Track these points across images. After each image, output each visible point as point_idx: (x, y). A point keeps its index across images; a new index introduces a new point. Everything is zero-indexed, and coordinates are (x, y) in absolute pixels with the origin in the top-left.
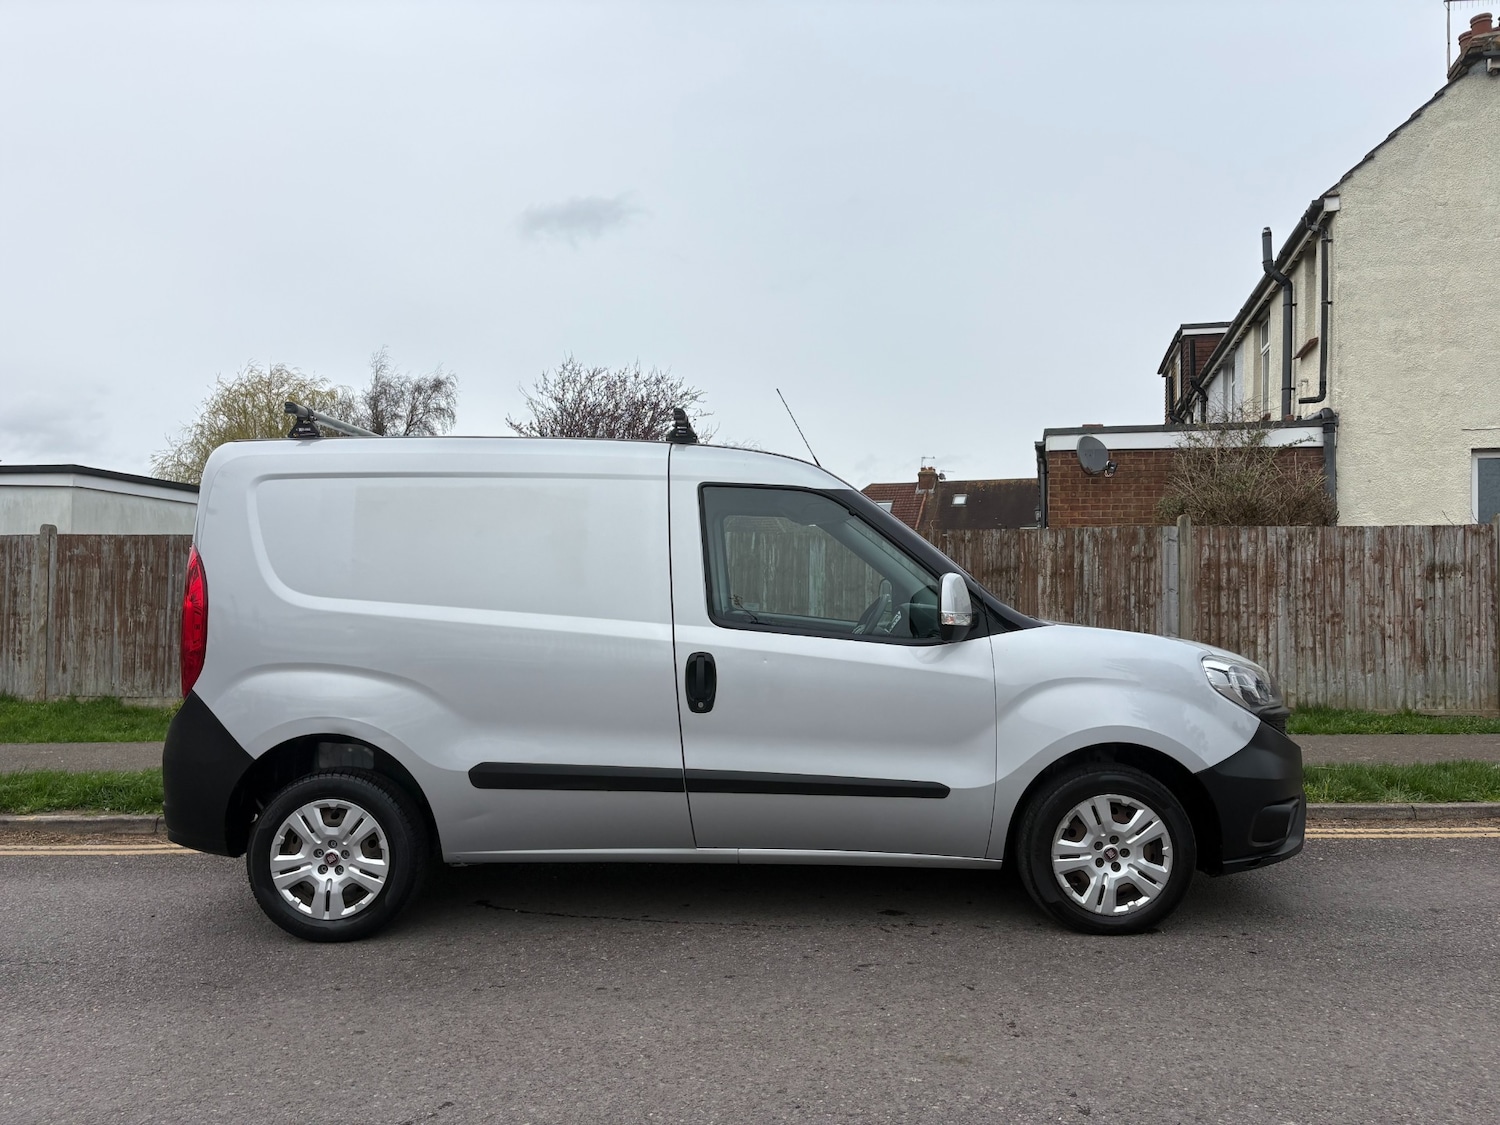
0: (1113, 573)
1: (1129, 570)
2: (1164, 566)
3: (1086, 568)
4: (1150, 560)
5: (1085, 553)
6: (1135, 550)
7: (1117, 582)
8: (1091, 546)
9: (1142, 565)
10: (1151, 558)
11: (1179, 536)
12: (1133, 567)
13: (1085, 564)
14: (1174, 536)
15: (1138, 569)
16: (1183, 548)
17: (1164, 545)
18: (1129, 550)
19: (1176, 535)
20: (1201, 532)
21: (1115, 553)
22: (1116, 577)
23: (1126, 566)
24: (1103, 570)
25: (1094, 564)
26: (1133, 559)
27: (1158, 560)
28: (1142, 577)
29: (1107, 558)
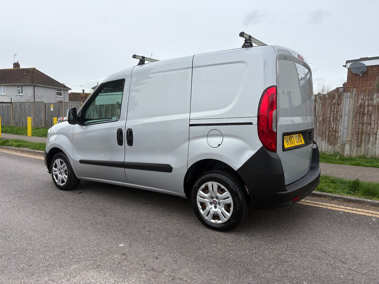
0: (326, 109)
1: (331, 108)
2: (344, 107)
3: (317, 108)
4: (339, 105)
5: (317, 103)
6: (334, 101)
7: (327, 112)
8: (319, 100)
9: (336, 107)
10: (339, 104)
11: (350, 96)
12: (333, 107)
13: (317, 106)
14: (348, 96)
15: (334, 108)
16: (351, 100)
17: (344, 99)
18: (332, 101)
19: (349, 96)
20: (358, 94)
21: (327, 102)
22: (327, 110)
23: (330, 107)
24: (323, 108)
25: (320, 106)
26: (333, 104)
27: (342, 104)
28: (335, 110)
29: (324, 104)
